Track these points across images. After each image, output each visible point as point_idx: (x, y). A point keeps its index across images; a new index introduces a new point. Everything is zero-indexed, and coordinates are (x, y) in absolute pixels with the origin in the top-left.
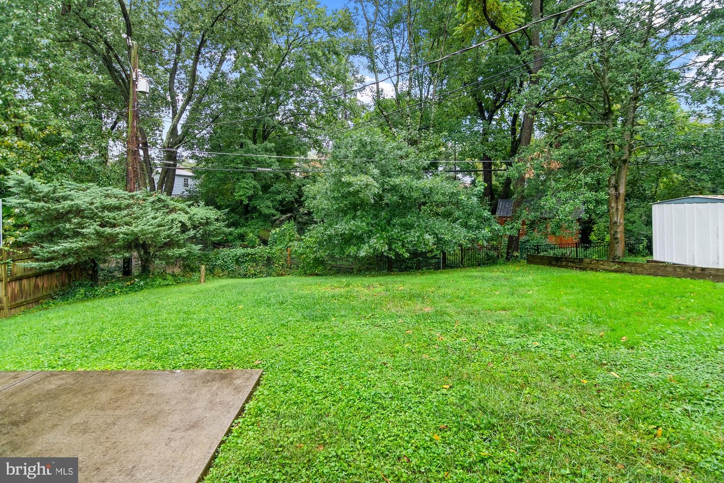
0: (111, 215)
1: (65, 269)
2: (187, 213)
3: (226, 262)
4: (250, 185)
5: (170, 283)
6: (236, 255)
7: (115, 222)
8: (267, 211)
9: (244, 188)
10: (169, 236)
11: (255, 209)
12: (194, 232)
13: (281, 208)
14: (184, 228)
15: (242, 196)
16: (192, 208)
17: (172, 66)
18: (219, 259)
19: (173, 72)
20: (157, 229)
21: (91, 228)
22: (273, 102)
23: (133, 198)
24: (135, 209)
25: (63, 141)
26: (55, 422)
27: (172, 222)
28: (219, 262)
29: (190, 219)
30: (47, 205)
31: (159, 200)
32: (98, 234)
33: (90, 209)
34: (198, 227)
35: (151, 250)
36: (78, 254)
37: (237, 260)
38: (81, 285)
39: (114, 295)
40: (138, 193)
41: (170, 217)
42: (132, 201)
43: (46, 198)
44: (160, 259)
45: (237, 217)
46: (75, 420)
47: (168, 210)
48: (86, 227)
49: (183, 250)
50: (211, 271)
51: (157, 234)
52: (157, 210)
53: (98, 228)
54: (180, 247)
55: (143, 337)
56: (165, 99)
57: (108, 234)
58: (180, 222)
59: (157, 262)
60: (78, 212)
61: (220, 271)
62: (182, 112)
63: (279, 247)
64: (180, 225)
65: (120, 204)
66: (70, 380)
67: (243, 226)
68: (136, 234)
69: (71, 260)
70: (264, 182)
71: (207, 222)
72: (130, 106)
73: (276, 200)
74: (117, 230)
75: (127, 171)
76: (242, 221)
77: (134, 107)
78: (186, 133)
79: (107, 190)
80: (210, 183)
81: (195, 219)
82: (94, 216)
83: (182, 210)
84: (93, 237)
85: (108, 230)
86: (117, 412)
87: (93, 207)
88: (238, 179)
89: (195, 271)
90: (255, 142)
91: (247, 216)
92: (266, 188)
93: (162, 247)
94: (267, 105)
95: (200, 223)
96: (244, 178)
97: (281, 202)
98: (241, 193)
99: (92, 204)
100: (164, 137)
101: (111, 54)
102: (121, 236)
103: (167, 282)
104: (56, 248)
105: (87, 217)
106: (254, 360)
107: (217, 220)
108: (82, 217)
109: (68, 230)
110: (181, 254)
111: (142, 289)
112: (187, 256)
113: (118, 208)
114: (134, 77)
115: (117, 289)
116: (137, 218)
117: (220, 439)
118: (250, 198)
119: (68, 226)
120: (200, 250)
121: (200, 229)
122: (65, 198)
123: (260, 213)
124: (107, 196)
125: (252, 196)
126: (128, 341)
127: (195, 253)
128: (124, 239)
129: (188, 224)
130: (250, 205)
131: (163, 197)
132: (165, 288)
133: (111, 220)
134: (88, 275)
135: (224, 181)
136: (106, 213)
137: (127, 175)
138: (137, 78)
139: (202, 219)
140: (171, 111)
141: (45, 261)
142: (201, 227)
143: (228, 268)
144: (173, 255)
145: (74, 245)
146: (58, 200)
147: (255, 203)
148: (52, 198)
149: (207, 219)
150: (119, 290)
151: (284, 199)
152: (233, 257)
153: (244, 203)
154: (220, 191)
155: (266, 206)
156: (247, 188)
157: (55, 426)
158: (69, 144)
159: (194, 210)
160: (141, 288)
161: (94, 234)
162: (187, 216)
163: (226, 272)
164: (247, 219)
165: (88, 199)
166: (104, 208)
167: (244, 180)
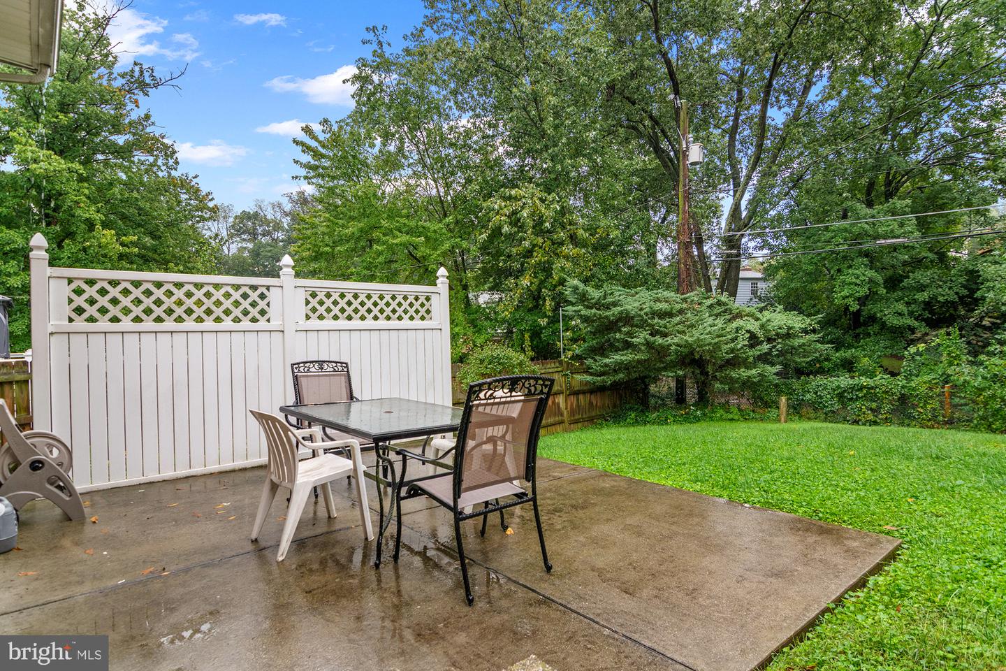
0: (662, 322)
1: (615, 386)
2: (757, 319)
3: (821, 397)
4: (863, 278)
5: (736, 417)
6: (839, 387)
7: (667, 331)
8: (897, 322)
9: (850, 284)
10: (732, 351)
11: (872, 319)
12: (769, 346)
13: (927, 315)
14: (754, 340)
15: (847, 297)
16: (766, 313)
17: (731, 123)
18: (809, 392)
19: (733, 131)
20: (716, 340)
21: (641, 337)
22: (905, 131)
23: (686, 302)
24: (689, 315)
25: (611, 243)
26: (609, 517)
27: (737, 331)
28: (808, 396)
29: (762, 327)
30: (599, 312)
31: (719, 303)
32: (649, 345)
33: (640, 316)
34: (775, 340)
35: (710, 369)
36: (628, 369)
37: (841, 396)
38: (631, 409)
39: (667, 424)
40: (693, 295)
41: (734, 325)
42: (684, 306)
43: (598, 305)
44: (721, 383)
45: (839, 332)
46: (628, 521)
47: (731, 316)
48: (635, 337)
49: (754, 372)
50: (795, 409)
51: (717, 346)
52: (717, 316)
53: (647, 336)
54: (748, 367)
55: (702, 463)
56: (724, 171)
57: (659, 345)
58: (748, 331)
59: (717, 385)
60: (627, 319)
61: (811, 410)
62: (747, 184)
63: (927, 378)
64: (747, 335)
65: (672, 309)
66: (623, 484)
67: (849, 347)
68: (691, 345)
69: (621, 375)
70: (890, 273)
71: (788, 334)
72: (681, 186)
73: (915, 301)
74: (669, 340)
75: (679, 271)
76: (848, 338)
77: (684, 186)
78: (753, 213)
79: (657, 294)
80: (792, 281)
81: (770, 328)
82: (643, 325)
83: (751, 315)
84: (643, 348)
85: (659, 340)
86: (673, 527)
87: (642, 313)
88: (839, 271)
89: (770, 407)
90: (870, 204)
91: (857, 331)
92: (893, 283)
93: (724, 366)
94: (894, 138)
95: (777, 334)
96: (850, 267)
97: (928, 305)
98: (846, 292)
99: (641, 309)
100: (723, 225)
101: (658, 130)
102: (673, 347)
103: (730, 416)
104: (607, 361)
105: (637, 326)
106: (882, 523)
107: (805, 331)
108: (632, 326)
109: (618, 341)
110: (749, 377)
111: (699, 421)
112: (759, 381)
113: (670, 314)
114: (684, 146)
115: (669, 417)
116: (692, 326)
117: (824, 606)
118: (862, 301)
119: (618, 336)
120: (777, 374)
121: (778, 343)
122: (615, 304)
123: (883, 326)
124: (657, 300)
125: (866, 297)
126: (684, 464)
127: (770, 378)
128: (677, 352)
129: (760, 334)
130: (864, 313)
131: (724, 298)
132: (728, 423)
133: (661, 329)
134: (639, 398)
135: (814, 276)
136: (656, 320)
137: (679, 276)
138: (687, 147)
139: (780, 328)
140: (732, 187)
141: (598, 376)
142: (780, 340)
143: (825, 406)
144: (739, 378)
145: (624, 358)
146: (607, 307)
147: (871, 308)
148: (603, 305)
149: (789, 328)
150: (672, 419)
151: (935, 298)
152: (834, 390)
153: (851, 309)
154: (807, 293)
155: (893, 312)
156: (856, 284)
157: (608, 520)
158: (618, 246)
159: (767, 315)
160: (697, 419)
161: (644, 345)
162: (757, 324)
163: (820, 413)
164: (857, 337)
165: (636, 304)
166: (654, 314)
167: (850, 271)
